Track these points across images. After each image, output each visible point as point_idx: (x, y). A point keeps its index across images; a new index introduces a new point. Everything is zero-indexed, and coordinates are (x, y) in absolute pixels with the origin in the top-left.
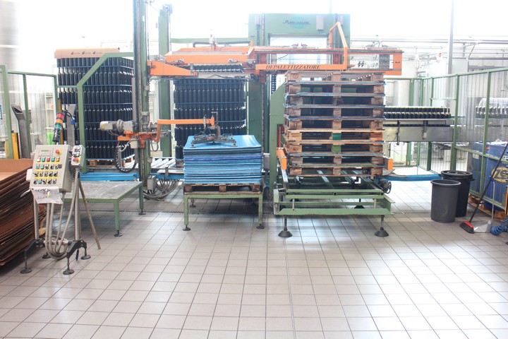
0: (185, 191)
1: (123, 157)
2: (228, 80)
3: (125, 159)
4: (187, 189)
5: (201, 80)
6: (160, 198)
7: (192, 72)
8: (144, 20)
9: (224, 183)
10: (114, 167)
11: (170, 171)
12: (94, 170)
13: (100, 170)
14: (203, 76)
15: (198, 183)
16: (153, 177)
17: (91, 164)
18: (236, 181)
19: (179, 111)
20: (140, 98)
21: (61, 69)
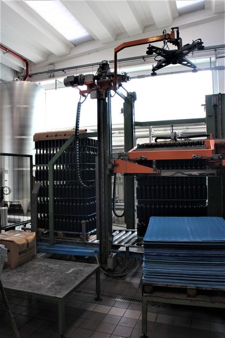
0: (144, 291)
1: (87, 232)
2: (192, 177)
3: (90, 233)
4: (147, 289)
5: (164, 177)
6: (120, 277)
7: (155, 170)
8: (107, 101)
9: (193, 286)
10: (78, 240)
11: (131, 250)
12: (60, 243)
13: (66, 243)
14: (166, 173)
15: (161, 282)
16: (114, 254)
17: (59, 236)
18: (210, 285)
19: (142, 207)
20: (103, 176)
21: (39, 151)
